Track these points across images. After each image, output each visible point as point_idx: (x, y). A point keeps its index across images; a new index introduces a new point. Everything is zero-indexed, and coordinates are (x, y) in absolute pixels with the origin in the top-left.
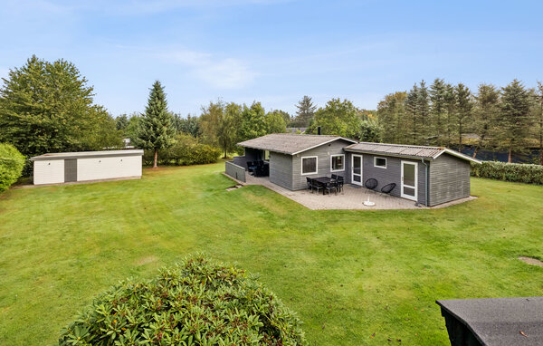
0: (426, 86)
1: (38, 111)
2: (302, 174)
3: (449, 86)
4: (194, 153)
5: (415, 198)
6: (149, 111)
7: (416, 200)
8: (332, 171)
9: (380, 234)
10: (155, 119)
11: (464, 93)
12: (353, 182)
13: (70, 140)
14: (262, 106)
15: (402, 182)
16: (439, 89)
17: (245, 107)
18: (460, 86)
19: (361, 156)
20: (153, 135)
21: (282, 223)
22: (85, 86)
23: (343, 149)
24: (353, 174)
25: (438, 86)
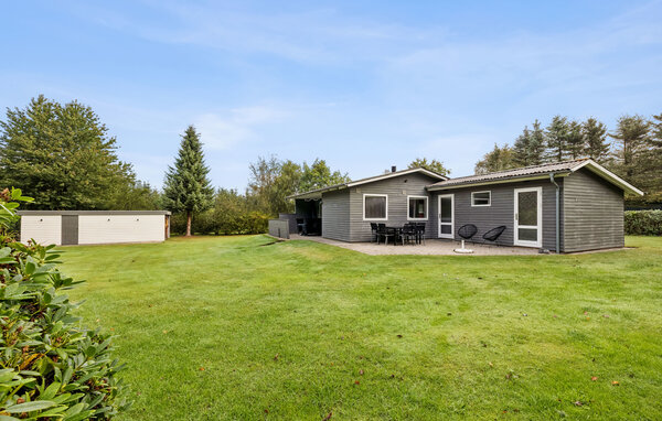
0: (541, 128)
1: (41, 160)
2: (364, 219)
3: (574, 124)
4: (238, 220)
5: (538, 244)
6: (180, 164)
7: (540, 246)
8: (409, 219)
9: (482, 275)
10: (186, 173)
11: (596, 130)
12: (440, 235)
13: (80, 197)
14: (327, 165)
15: (516, 222)
16: (559, 129)
17: (306, 167)
18: (590, 121)
19: (452, 196)
20: (184, 192)
21: (320, 268)
22: (107, 136)
23: (426, 189)
24: (440, 223)
25: (558, 126)
